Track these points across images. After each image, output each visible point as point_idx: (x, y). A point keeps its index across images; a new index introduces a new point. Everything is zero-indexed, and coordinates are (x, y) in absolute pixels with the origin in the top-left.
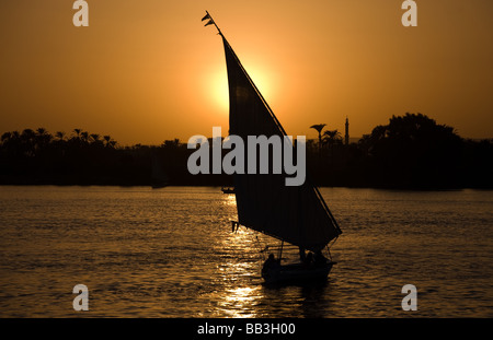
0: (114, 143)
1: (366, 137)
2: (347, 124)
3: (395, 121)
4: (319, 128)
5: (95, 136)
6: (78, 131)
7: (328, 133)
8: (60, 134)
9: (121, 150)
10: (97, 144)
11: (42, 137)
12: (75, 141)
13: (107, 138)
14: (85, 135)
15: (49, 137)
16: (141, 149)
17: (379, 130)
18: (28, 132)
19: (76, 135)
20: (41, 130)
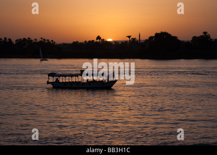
0: (55, 43)
1: (146, 40)
2: (140, 35)
3: (157, 35)
4: (129, 37)
5: (48, 40)
6: (42, 38)
7: (132, 39)
8: (36, 40)
9: (57, 45)
10: (49, 43)
11: (29, 40)
12: (41, 42)
13: (52, 41)
14: (44, 40)
15: (32, 41)
16: (65, 44)
17: (151, 38)
18: (24, 39)
19: (41, 40)
20: (29, 38)
